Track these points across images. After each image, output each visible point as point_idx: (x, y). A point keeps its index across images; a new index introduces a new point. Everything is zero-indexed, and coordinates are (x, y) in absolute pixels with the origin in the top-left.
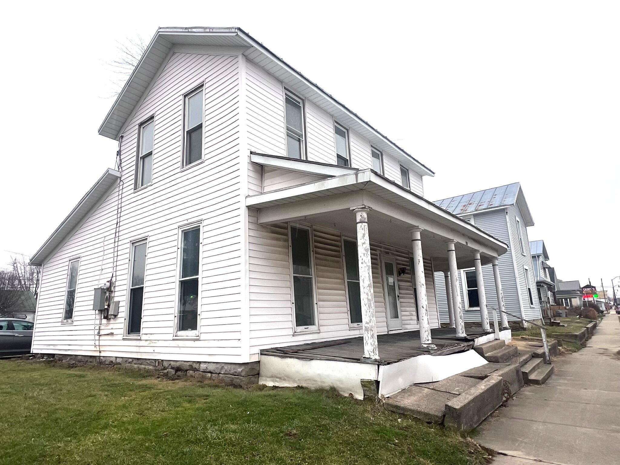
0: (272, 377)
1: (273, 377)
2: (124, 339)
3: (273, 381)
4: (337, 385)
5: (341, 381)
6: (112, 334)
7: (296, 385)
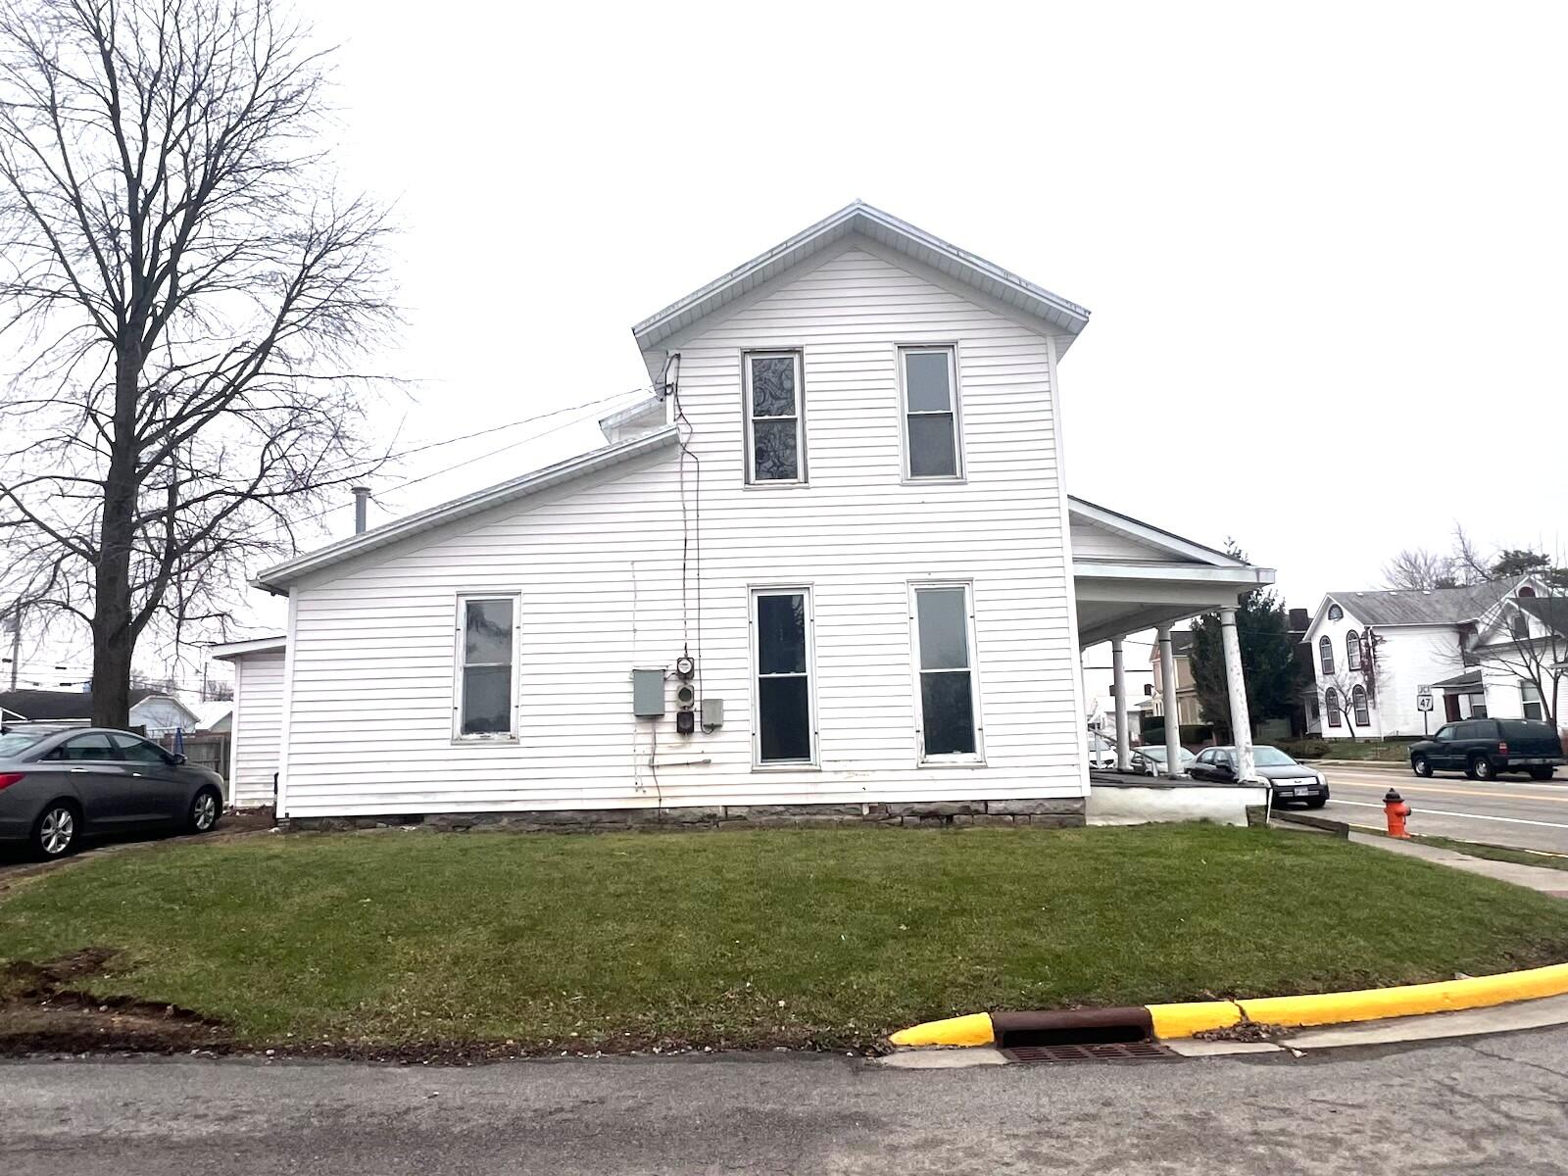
0: (1102, 814)
1: (1104, 814)
2: (753, 772)
3: (1104, 820)
4: (1212, 815)
5: (1217, 810)
6: (707, 763)
7: (1144, 822)
